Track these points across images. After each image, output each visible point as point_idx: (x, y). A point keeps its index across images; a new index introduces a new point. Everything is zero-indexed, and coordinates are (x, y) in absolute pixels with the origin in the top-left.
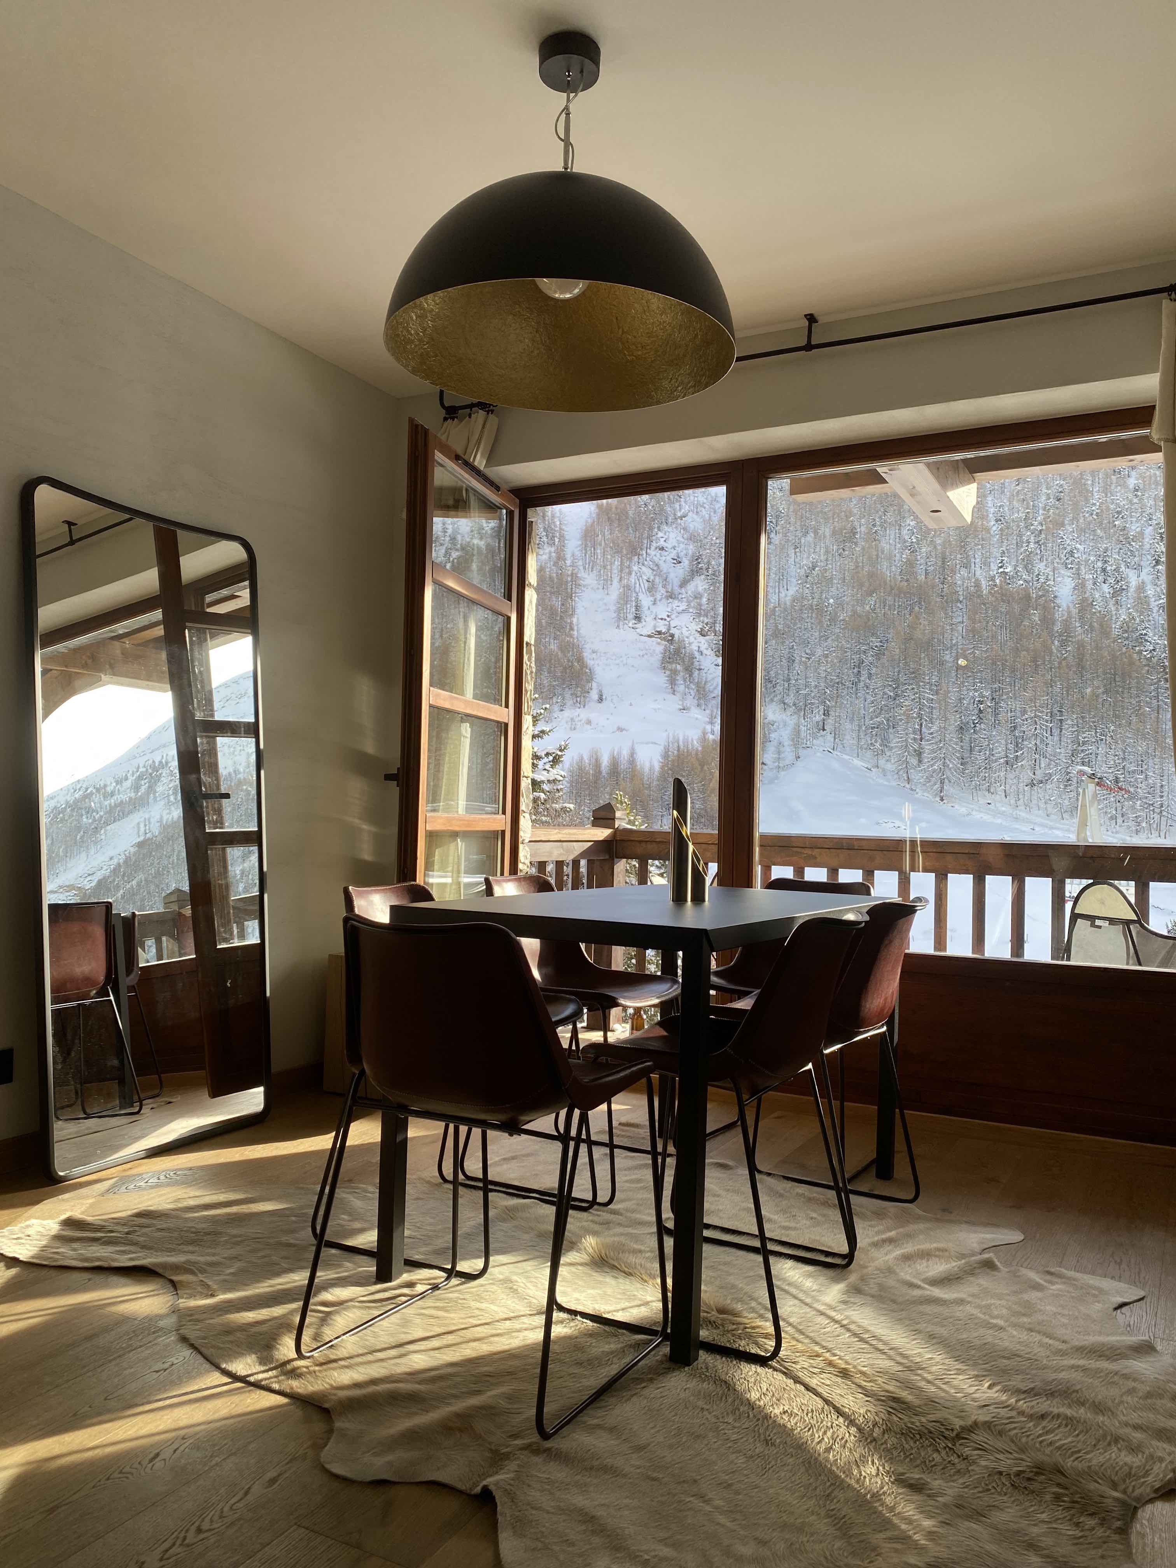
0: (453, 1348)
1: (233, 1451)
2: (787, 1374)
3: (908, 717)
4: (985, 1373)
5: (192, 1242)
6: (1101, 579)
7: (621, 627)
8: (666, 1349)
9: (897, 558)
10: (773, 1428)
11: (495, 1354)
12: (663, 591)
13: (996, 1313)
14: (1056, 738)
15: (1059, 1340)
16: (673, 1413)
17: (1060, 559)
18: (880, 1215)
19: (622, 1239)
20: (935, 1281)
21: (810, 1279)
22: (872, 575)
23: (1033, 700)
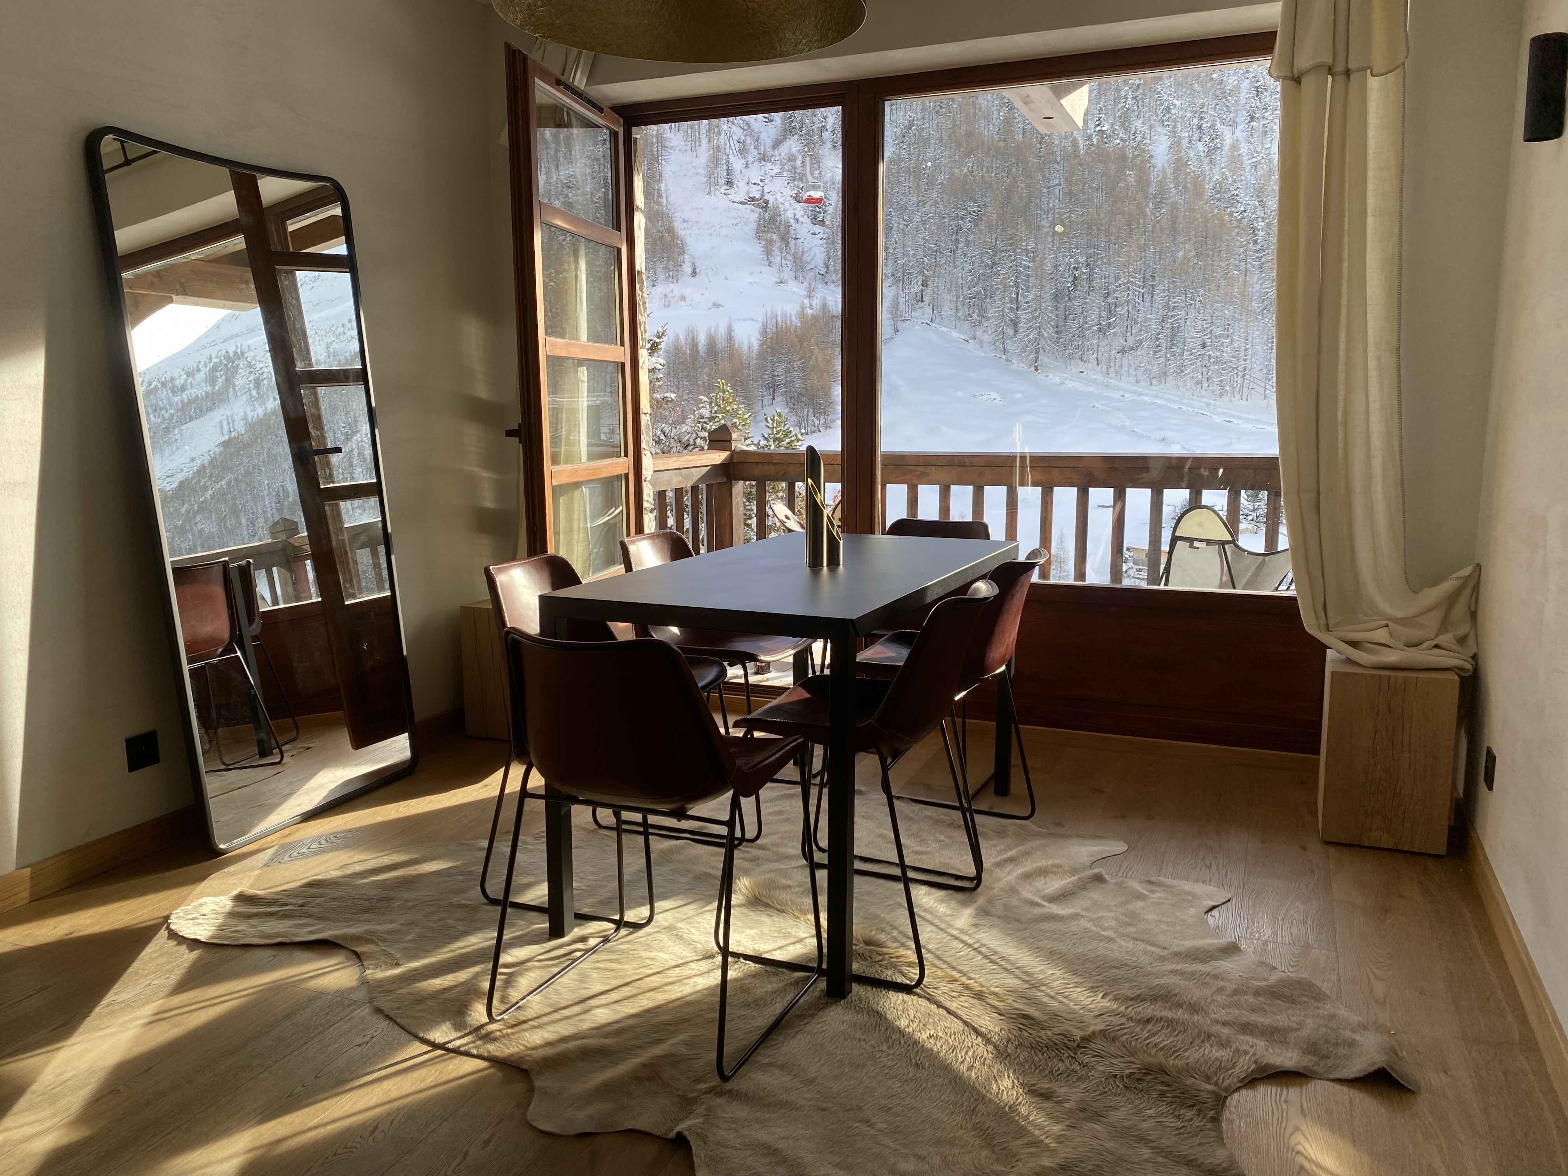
0: (631, 1000)
1: (446, 1116)
2: (930, 999)
3: (1006, 287)
4: (1100, 984)
5: (366, 911)
6: (1196, 136)
7: (712, 193)
8: (823, 985)
9: (995, 116)
10: (923, 1051)
11: (670, 1002)
12: (755, 152)
13: (1106, 925)
14: (1148, 304)
15: (1160, 947)
16: (834, 1046)
17: (1157, 116)
18: (1001, 833)
19: (771, 875)
20: (1053, 898)
21: (943, 905)
22: (970, 134)
23: (1127, 265)
